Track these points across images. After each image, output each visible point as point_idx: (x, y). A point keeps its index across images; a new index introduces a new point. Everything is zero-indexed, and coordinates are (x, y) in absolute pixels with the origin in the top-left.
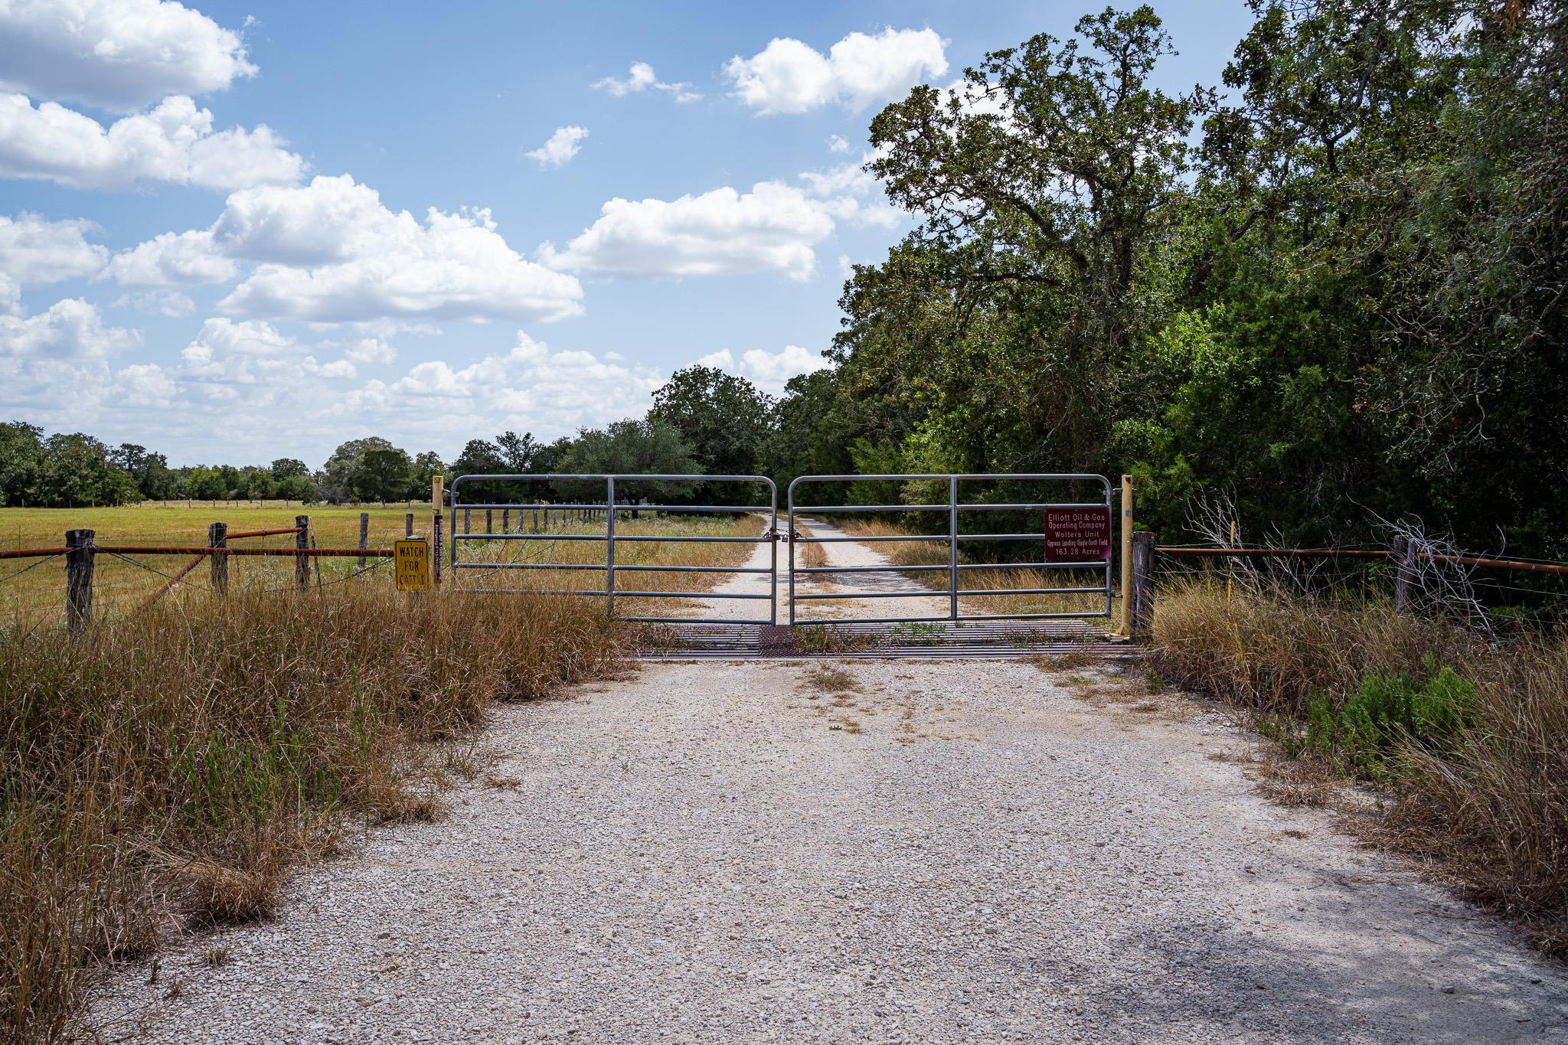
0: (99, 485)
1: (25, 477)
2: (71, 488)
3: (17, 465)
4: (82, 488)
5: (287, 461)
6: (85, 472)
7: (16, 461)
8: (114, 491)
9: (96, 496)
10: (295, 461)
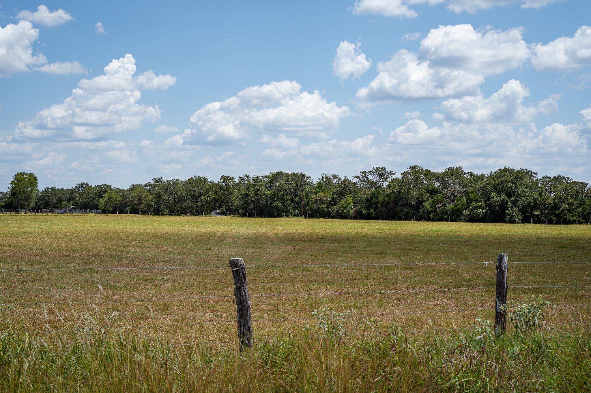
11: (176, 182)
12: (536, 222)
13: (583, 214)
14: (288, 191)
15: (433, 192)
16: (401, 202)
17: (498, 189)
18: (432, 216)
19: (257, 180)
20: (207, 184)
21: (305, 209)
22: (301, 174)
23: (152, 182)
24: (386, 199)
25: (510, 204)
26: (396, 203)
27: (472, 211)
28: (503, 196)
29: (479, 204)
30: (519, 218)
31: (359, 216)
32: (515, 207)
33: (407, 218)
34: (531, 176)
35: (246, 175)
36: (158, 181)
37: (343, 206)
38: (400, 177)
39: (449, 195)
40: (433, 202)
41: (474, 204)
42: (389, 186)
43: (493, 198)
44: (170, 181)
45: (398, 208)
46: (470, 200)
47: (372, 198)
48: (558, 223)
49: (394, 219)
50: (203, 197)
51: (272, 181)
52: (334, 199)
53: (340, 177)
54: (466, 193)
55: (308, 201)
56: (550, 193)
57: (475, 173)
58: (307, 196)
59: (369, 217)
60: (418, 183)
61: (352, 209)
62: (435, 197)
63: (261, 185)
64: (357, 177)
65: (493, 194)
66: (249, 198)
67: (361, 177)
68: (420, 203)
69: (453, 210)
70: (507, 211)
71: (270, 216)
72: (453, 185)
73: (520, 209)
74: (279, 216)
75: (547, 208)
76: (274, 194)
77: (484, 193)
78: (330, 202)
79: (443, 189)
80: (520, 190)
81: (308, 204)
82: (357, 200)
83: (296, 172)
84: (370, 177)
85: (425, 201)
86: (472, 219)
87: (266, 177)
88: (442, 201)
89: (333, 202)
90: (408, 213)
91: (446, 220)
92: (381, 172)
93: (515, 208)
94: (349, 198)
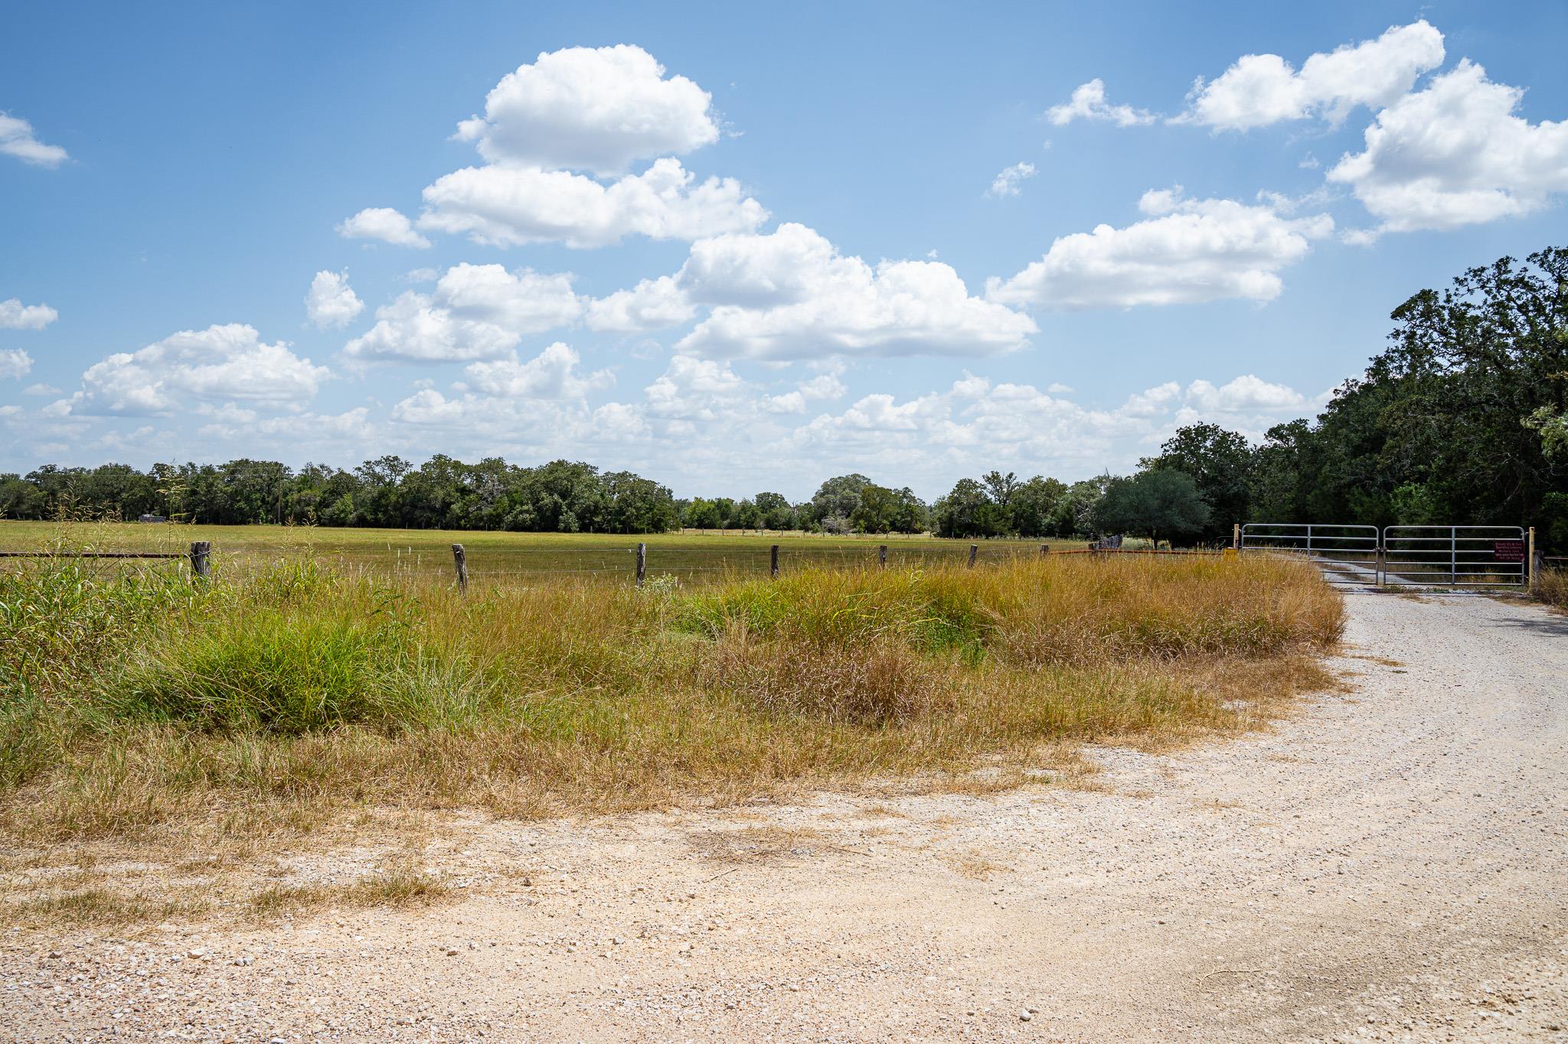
0: (650, 515)
1: (592, 508)
2: (628, 517)
3: (588, 498)
4: (637, 519)
5: (769, 494)
6: (639, 504)
7: (586, 495)
8: (660, 520)
9: (648, 524)
10: (776, 495)
11: (79, 473)
12: (596, 531)
13: (653, 520)
14: (258, 487)
15: (464, 491)
16: (420, 504)
17: (549, 488)
18: (463, 522)
19: (208, 471)
20: (129, 475)
21: (282, 512)
22: (276, 464)
23: (40, 471)
24: (400, 500)
25: (565, 508)
26: (414, 506)
27: (516, 516)
28: (556, 497)
29: (525, 507)
30: (575, 526)
31: (362, 523)
32: (571, 511)
33: (429, 525)
34: (591, 473)
35: (190, 464)
36: (49, 470)
37: (338, 509)
38: (420, 471)
39: (486, 495)
40: (465, 504)
41: (518, 508)
42: (404, 482)
43: (543, 499)
44: (70, 471)
45: (418, 513)
46: (513, 503)
47: (380, 499)
48: (623, 532)
49: (411, 527)
50: (124, 495)
51: (233, 472)
52: (325, 499)
53: (332, 469)
54: (508, 493)
55: (287, 501)
56: (614, 494)
57: (520, 467)
58: (285, 495)
59: (376, 524)
60: (443, 479)
61: (351, 513)
62: (467, 498)
63: (217, 478)
64: (359, 469)
65: (544, 494)
66: (198, 496)
67: (365, 469)
68: (447, 505)
69: (491, 515)
70: (561, 517)
71: (230, 523)
72: (491, 482)
73: (577, 515)
74: (244, 522)
75: (610, 513)
76: (236, 491)
77: (531, 493)
78: (320, 503)
79: (478, 487)
80: (577, 490)
81: (287, 506)
82: (358, 500)
83: (268, 461)
84: (378, 469)
85: (453, 503)
86: (517, 527)
87: (224, 466)
88: (477, 504)
89: (324, 504)
90: (431, 519)
91: (482, 529)
92: (392, 463)
93: (571, 513)
94: (348, 498)
